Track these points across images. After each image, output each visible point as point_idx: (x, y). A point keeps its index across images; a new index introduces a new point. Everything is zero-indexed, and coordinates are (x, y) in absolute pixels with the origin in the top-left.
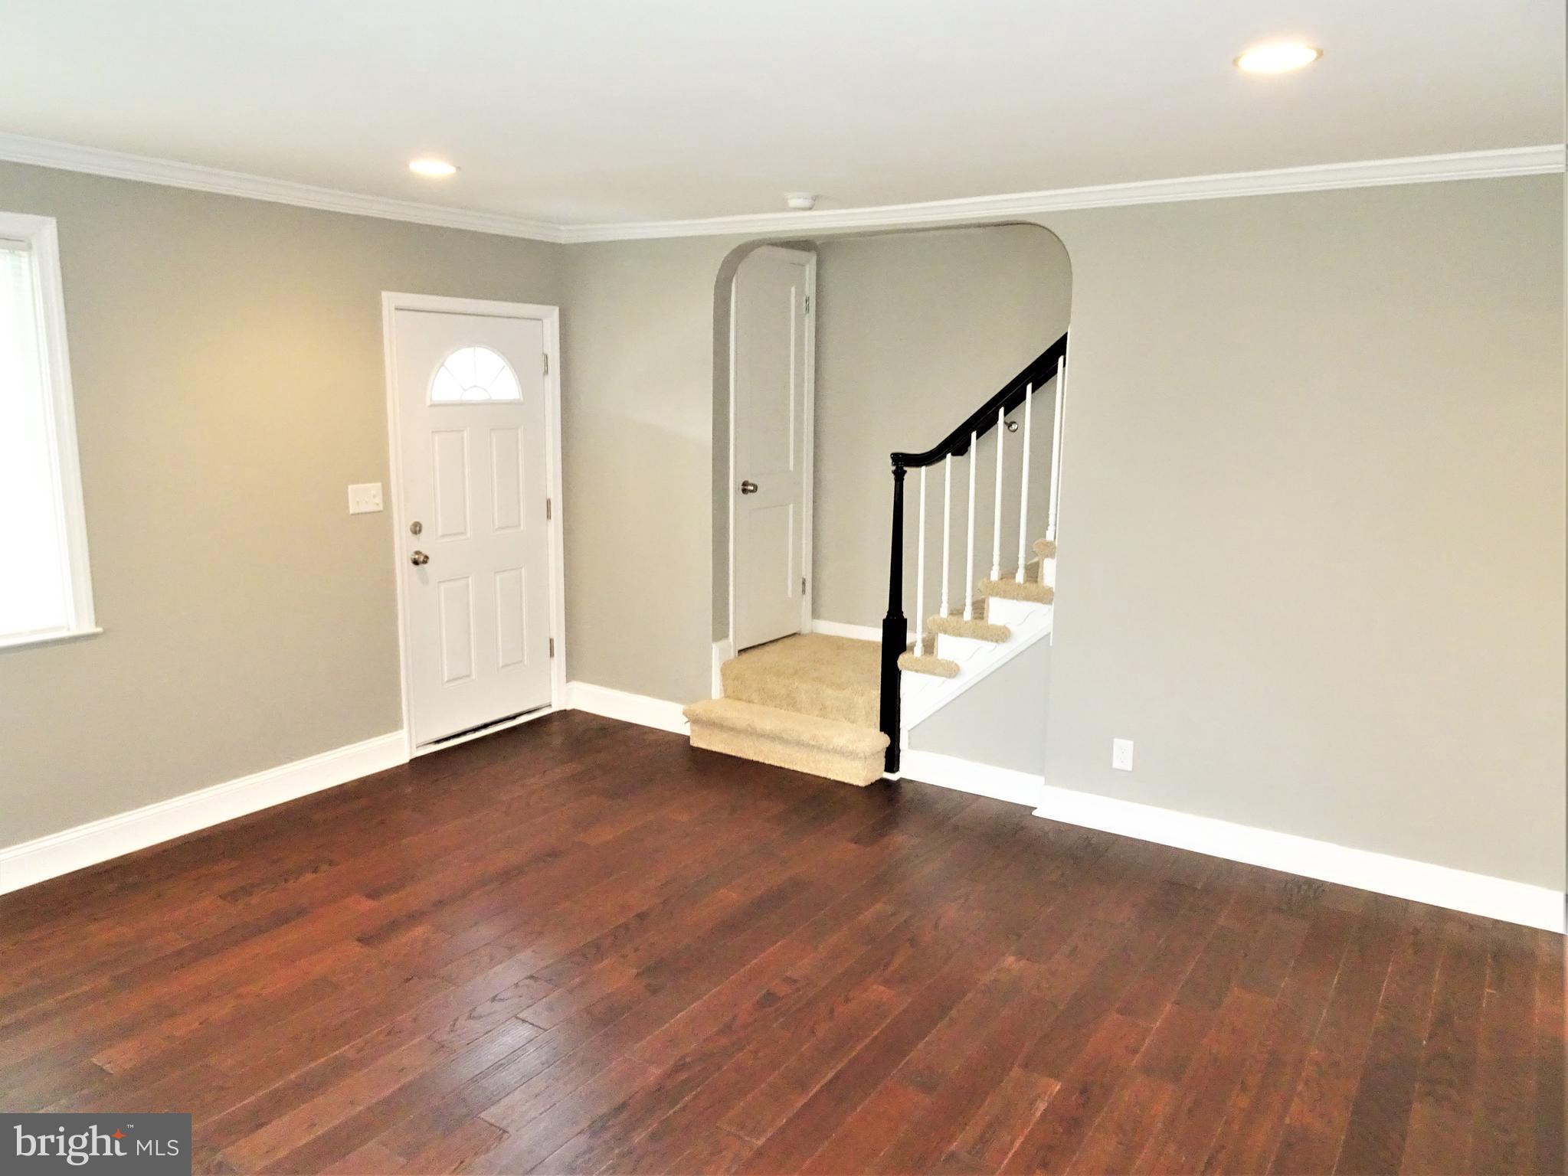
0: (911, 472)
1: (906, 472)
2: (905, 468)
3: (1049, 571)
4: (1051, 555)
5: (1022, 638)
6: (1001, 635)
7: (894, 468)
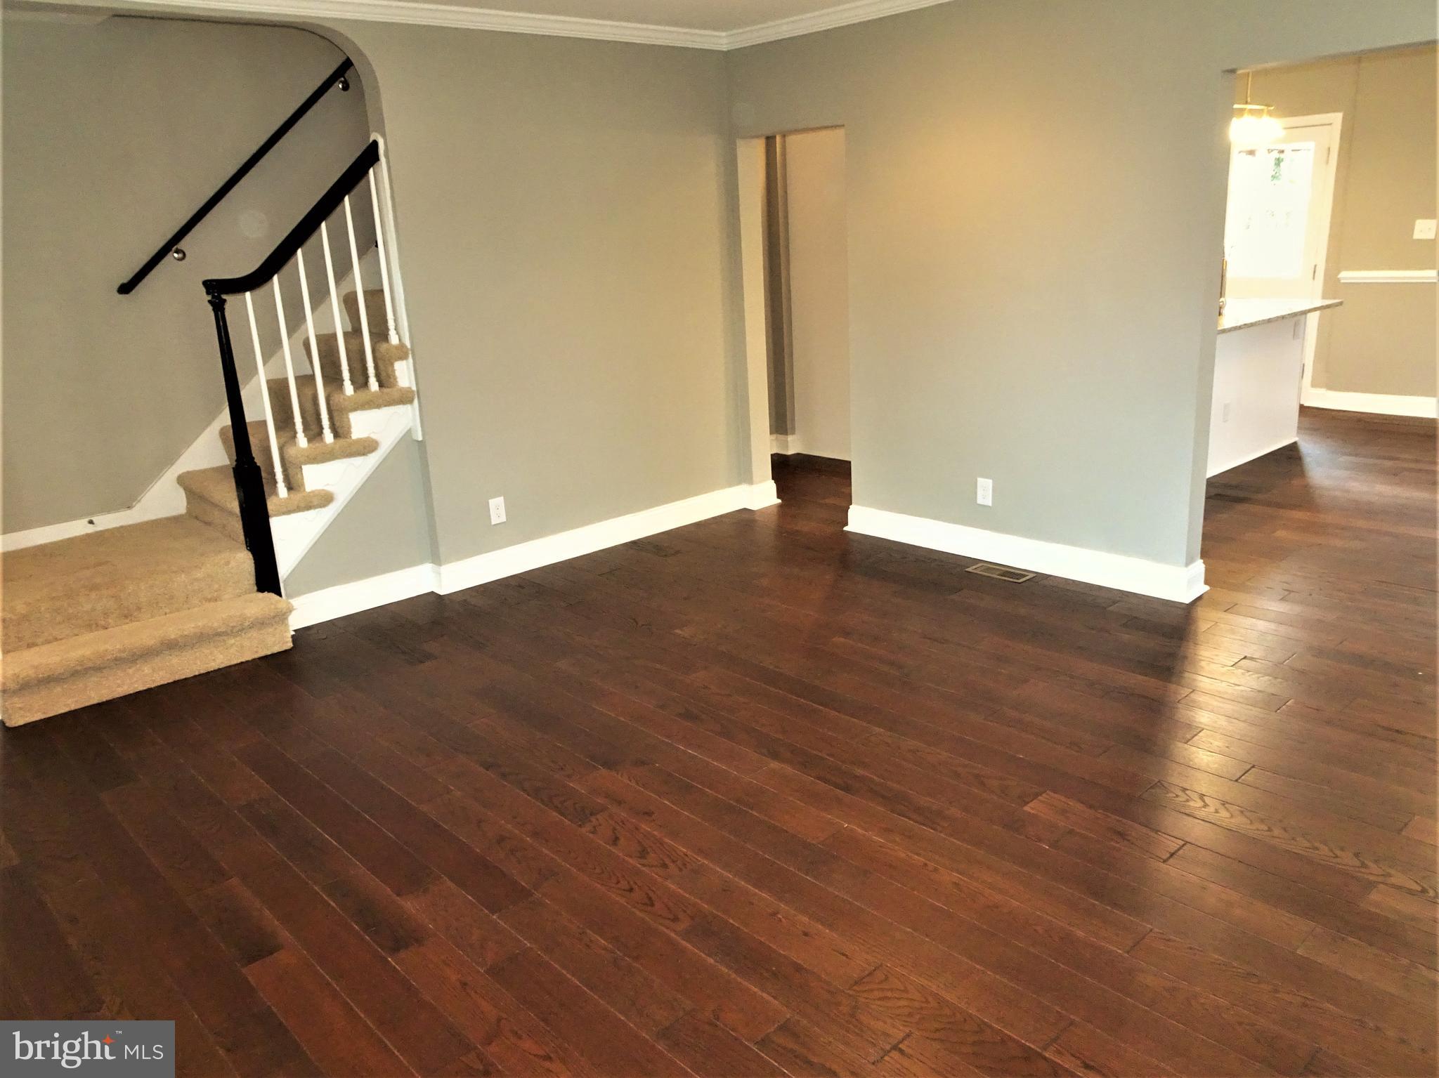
0: (231, 300)
1: (225, 301)
2: (224, 297)
3: (404, 373)
4: (403, 357)
5: (386, 444)
6: (367, 447)
7: (209, 298)
